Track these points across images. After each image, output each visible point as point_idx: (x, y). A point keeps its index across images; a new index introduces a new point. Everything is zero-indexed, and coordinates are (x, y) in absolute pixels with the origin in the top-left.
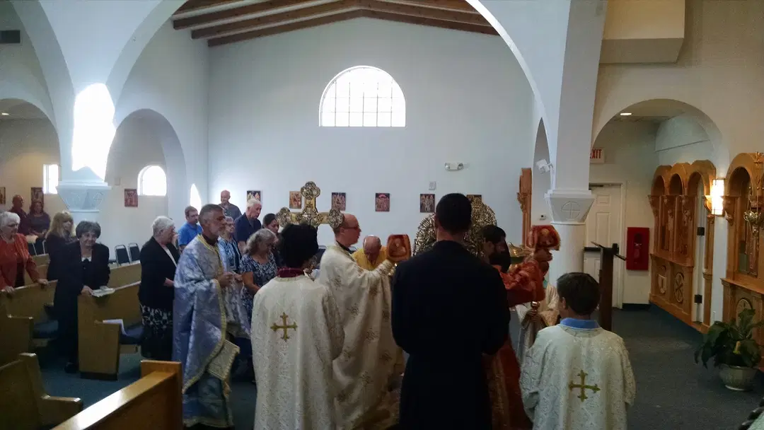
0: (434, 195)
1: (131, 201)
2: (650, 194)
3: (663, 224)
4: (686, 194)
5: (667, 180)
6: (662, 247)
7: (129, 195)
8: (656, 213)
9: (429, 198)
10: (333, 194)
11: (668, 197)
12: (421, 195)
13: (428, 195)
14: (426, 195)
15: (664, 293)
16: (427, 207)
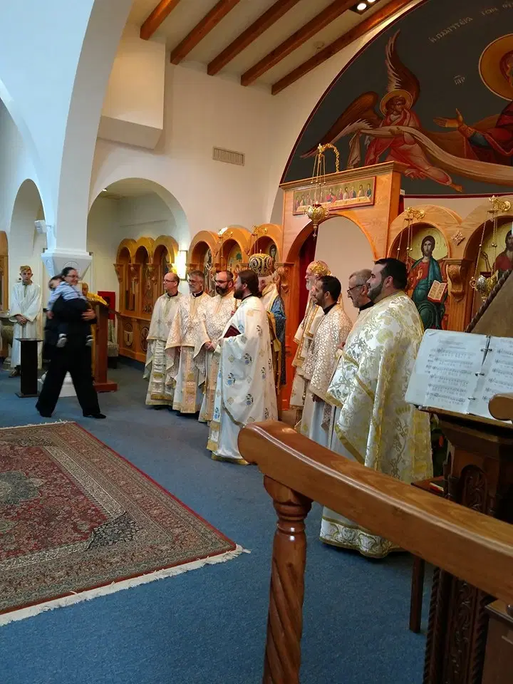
2: (115, 263)
3: (127, 289)
4: (152, 263)
5: (133, 251)
6: (127, 307)
8: (120, 280)
11: (134, 265)
15: (131, 345)
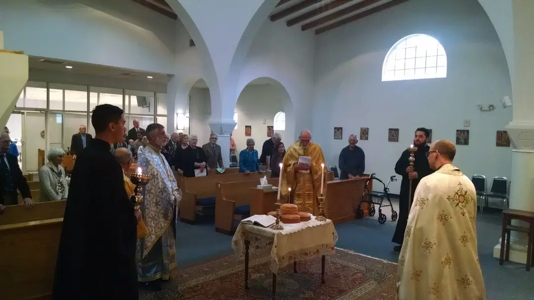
0: (468, 131)
1: (270, 134)
7: (269, 129)
9: (464, 133)
10: (390, 129)
12: (458, 131)
13: (463, 131)
14: (461, 131)
16: (462, 141)
